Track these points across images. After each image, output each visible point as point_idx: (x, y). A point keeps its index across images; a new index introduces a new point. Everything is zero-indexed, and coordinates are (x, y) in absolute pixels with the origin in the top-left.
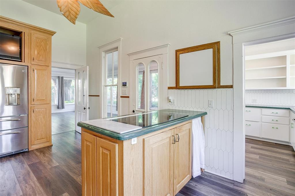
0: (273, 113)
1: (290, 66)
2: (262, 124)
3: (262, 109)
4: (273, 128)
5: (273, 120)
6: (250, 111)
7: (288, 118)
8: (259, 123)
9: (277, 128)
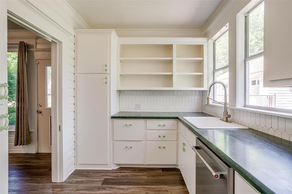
0: (160, 125)
1: (177, 59)
2: (146, 143)
3: (146, 121)
4: (160, 147)
5: (160, 136)
6: (131, 125)
7: (176, 131)
8: (143, 142)
9: (164, 147)
